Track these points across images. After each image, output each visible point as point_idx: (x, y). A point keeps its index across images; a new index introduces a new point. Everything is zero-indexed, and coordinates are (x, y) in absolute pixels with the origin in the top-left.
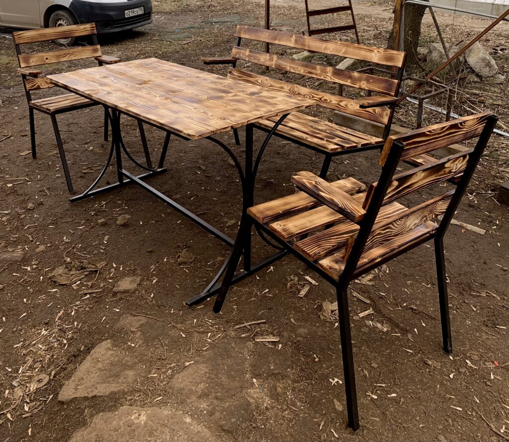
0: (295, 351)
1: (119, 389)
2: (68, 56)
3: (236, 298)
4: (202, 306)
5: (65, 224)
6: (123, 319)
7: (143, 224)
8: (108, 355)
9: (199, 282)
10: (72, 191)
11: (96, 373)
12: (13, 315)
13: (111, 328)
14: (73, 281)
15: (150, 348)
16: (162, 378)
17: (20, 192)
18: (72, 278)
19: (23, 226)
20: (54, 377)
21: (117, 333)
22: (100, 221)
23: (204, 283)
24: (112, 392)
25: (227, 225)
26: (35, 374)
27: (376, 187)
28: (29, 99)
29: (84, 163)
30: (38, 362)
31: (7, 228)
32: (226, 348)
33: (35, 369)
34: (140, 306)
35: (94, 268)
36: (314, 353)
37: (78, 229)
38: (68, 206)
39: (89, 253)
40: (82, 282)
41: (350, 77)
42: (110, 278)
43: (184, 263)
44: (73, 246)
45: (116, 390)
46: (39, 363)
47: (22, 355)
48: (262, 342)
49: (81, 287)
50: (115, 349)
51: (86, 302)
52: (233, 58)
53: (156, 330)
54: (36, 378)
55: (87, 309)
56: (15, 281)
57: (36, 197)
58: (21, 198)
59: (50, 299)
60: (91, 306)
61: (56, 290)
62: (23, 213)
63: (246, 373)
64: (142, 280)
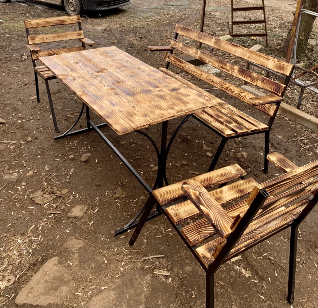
0: (180, 286)
1: (54, 302)
2: (61, 37)
3: (148, 233)
4: (124, 237)
5: (48, 155)
6: (69, 240)
7: (98, 161)
8: (53, 270)
9: (125, 215)
10: (57, 130)
11: (43, 284)
12: (3, 224)
13: (61, 245)
14: (45, 201)
15: (81, 269)
16: (84, 297)
17: (25, 128)
18: (44, 199)
19: (22, 154)
20: (18, 279)
21: (63, 251)
22: (70, 157)
23: (129, 217)
24: (49, 303)
25: (153, 170)
26: (7, 274)
27: (242, 218)
28: (34, 65)
29: (69, 109)
30: (11, 264)
31: (12, 155)
32: (131, 279)
33: (8, 270)
34: (83, 230)
35: (60, 194)
36: (193, 290)
37: (56, 160)
38: (52, 141)
39: (59, 181)
40: (51, 203)
41: (250, 76)
42: (68, 203)
43: (118, 198)
44: (50, 174)
45: (52, 302)
46: (11, 266)
47: (2, 257)
48: (158, 274)
49: (49, 208)
50: (59, 265)
51: (50, 220)
52: (171, 47)
53: (88, 254)
54: (7, 278)
55: (50, 226)
56: (9, 197)
57: (34, 133)
58: (25, 132)
59: (28, 214)
60: (52, 224)
61: (33, 207)
62: (24, 144)
63: (141, 304)
64: (88, 209)
